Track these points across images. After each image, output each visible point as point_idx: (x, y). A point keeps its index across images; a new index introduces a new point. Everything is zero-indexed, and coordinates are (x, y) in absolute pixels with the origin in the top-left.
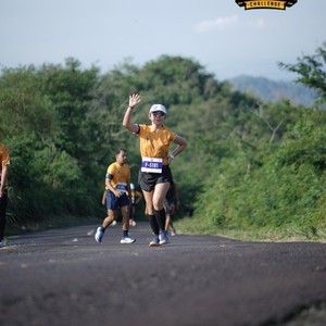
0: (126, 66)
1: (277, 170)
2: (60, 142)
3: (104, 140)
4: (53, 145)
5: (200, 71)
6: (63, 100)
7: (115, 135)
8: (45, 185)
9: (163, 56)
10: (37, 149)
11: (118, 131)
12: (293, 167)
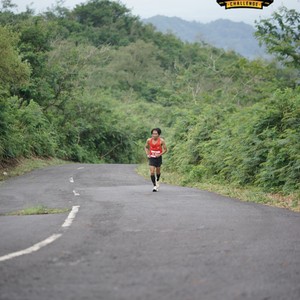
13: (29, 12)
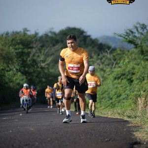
0: (51, 32)
1: (113, 82)
2: (18, 68)
3: (38, 67)
4: (15, 69)
5: (84, 34)
6: (19, 49)
7: (43, 65)
8: (11, 88)
9: (67, 27)
10: (7, 71)
11: (44, 63)
12: (120, 81)
13: (36, 34)
